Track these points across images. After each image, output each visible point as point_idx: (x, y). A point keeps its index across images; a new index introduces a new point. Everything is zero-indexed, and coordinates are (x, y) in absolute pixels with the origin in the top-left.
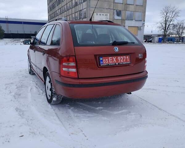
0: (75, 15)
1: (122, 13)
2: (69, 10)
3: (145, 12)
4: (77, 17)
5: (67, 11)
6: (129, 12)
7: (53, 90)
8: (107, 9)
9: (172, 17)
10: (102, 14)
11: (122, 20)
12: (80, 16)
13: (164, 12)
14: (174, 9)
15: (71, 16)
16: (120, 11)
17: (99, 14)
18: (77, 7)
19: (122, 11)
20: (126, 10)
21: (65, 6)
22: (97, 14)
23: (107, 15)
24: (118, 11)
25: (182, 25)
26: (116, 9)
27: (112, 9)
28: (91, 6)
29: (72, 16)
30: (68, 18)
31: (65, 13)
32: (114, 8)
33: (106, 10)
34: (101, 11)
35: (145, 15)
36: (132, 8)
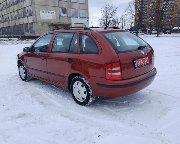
0: (18, 12)
1: (67, 11)
2: (9, 7)
3: (88, 10)
4: (21, 15)
5: (7, 8)
6: (74, 9)
7: (90, 93)
8: (52, 6)
9: (111, 14)
10: (48, 11)
11: (67, 17)
12: (24, 14)
13: (104, 9)
14: (112, 7)
15: (12, 14)
16: (65, 9)
17: (45, 11)
18: (19, 4)
19: (67, 9)
20: (70, 7)
21: (5, 3)
22: (43, 12)
23: (53, 13)
24: (63, 8)
25: (117, 20)
26: (61, 7)
27: (58, 7)
28: (35, 4)
29: (14, 14)
30: (10, 16)
31: (5, 10)
32: (59, 6)
33: (51, 8)
34: (47, 9)
35: (88, 13)
36: (76, 6)
